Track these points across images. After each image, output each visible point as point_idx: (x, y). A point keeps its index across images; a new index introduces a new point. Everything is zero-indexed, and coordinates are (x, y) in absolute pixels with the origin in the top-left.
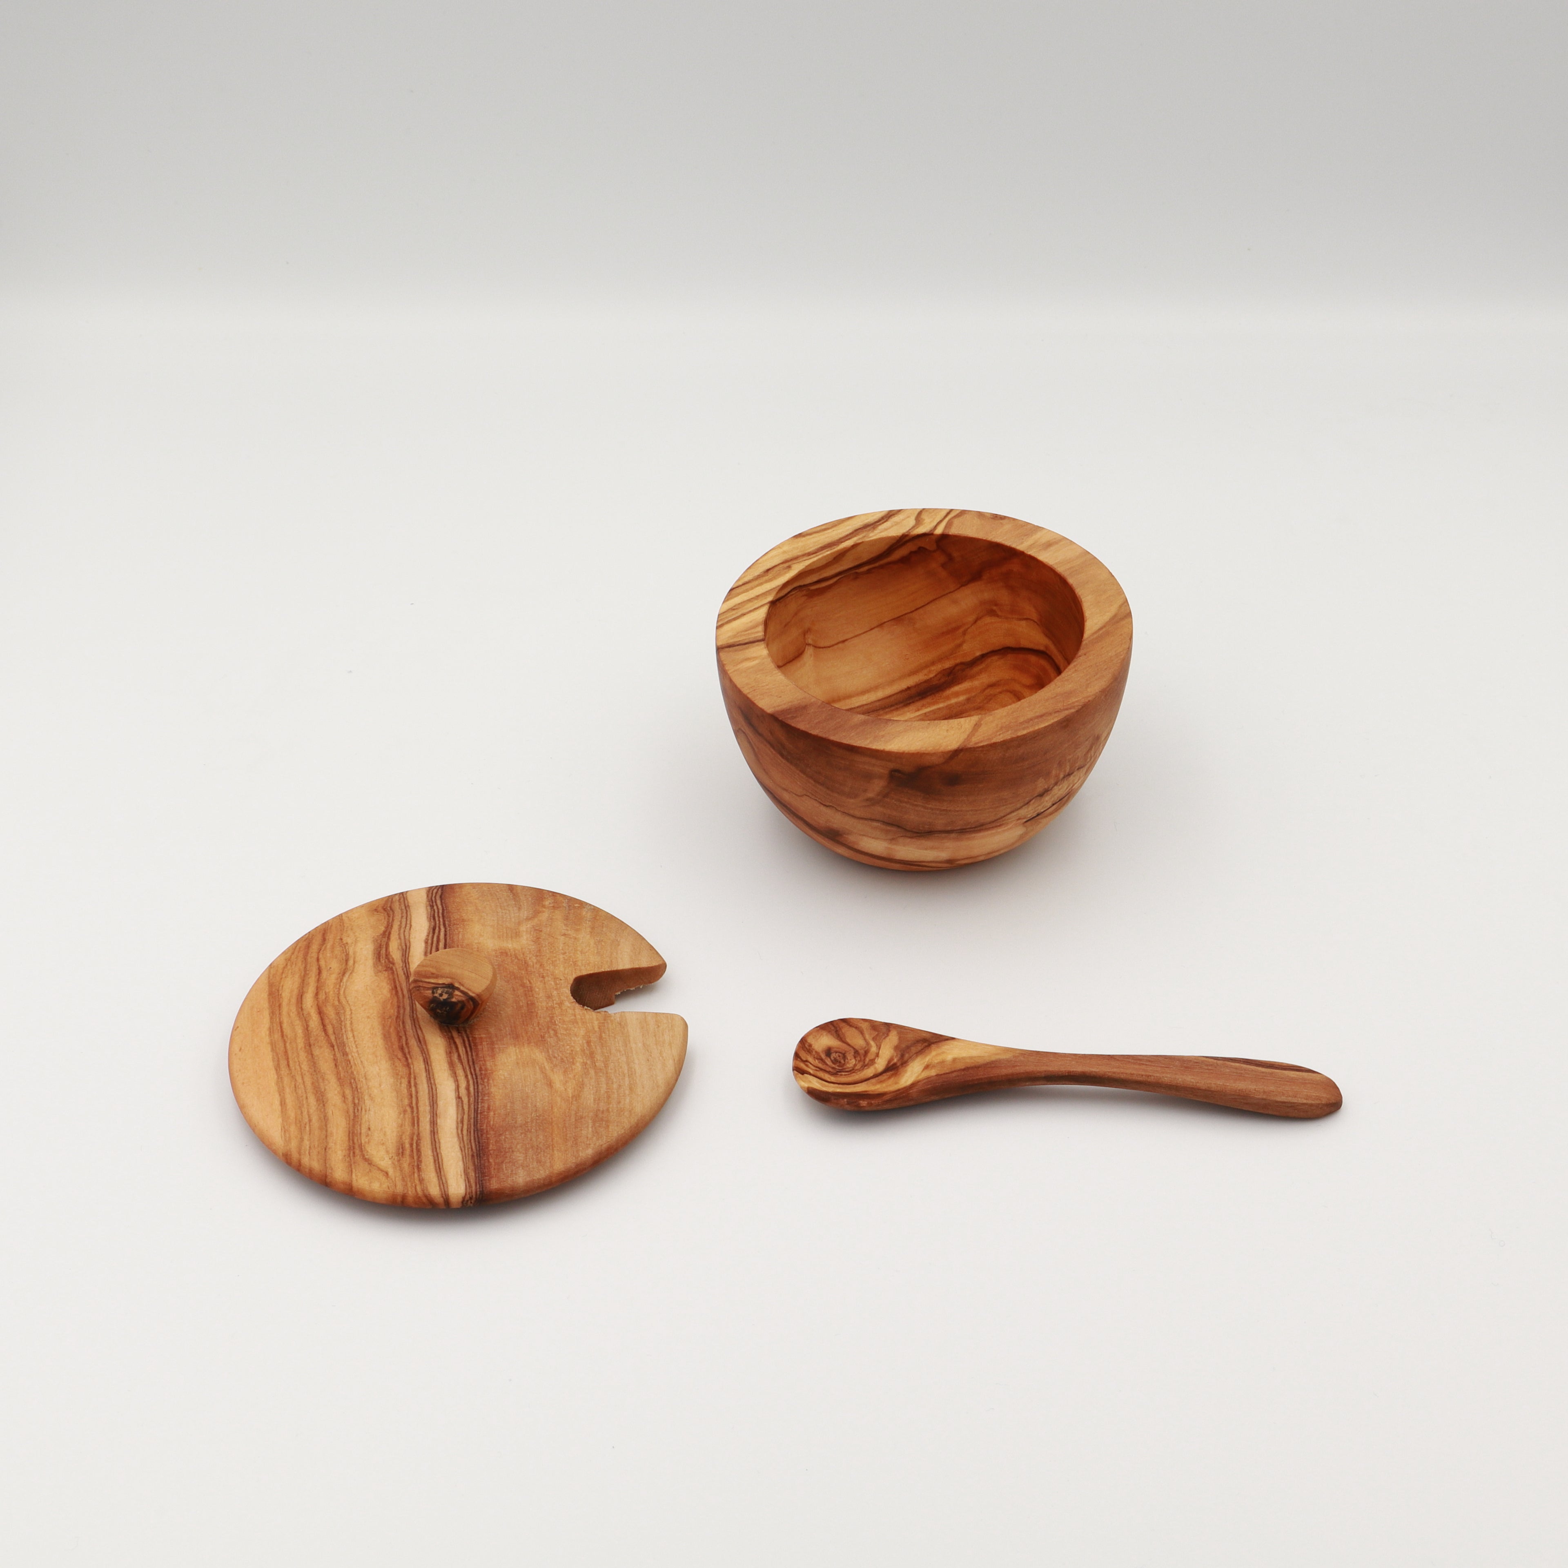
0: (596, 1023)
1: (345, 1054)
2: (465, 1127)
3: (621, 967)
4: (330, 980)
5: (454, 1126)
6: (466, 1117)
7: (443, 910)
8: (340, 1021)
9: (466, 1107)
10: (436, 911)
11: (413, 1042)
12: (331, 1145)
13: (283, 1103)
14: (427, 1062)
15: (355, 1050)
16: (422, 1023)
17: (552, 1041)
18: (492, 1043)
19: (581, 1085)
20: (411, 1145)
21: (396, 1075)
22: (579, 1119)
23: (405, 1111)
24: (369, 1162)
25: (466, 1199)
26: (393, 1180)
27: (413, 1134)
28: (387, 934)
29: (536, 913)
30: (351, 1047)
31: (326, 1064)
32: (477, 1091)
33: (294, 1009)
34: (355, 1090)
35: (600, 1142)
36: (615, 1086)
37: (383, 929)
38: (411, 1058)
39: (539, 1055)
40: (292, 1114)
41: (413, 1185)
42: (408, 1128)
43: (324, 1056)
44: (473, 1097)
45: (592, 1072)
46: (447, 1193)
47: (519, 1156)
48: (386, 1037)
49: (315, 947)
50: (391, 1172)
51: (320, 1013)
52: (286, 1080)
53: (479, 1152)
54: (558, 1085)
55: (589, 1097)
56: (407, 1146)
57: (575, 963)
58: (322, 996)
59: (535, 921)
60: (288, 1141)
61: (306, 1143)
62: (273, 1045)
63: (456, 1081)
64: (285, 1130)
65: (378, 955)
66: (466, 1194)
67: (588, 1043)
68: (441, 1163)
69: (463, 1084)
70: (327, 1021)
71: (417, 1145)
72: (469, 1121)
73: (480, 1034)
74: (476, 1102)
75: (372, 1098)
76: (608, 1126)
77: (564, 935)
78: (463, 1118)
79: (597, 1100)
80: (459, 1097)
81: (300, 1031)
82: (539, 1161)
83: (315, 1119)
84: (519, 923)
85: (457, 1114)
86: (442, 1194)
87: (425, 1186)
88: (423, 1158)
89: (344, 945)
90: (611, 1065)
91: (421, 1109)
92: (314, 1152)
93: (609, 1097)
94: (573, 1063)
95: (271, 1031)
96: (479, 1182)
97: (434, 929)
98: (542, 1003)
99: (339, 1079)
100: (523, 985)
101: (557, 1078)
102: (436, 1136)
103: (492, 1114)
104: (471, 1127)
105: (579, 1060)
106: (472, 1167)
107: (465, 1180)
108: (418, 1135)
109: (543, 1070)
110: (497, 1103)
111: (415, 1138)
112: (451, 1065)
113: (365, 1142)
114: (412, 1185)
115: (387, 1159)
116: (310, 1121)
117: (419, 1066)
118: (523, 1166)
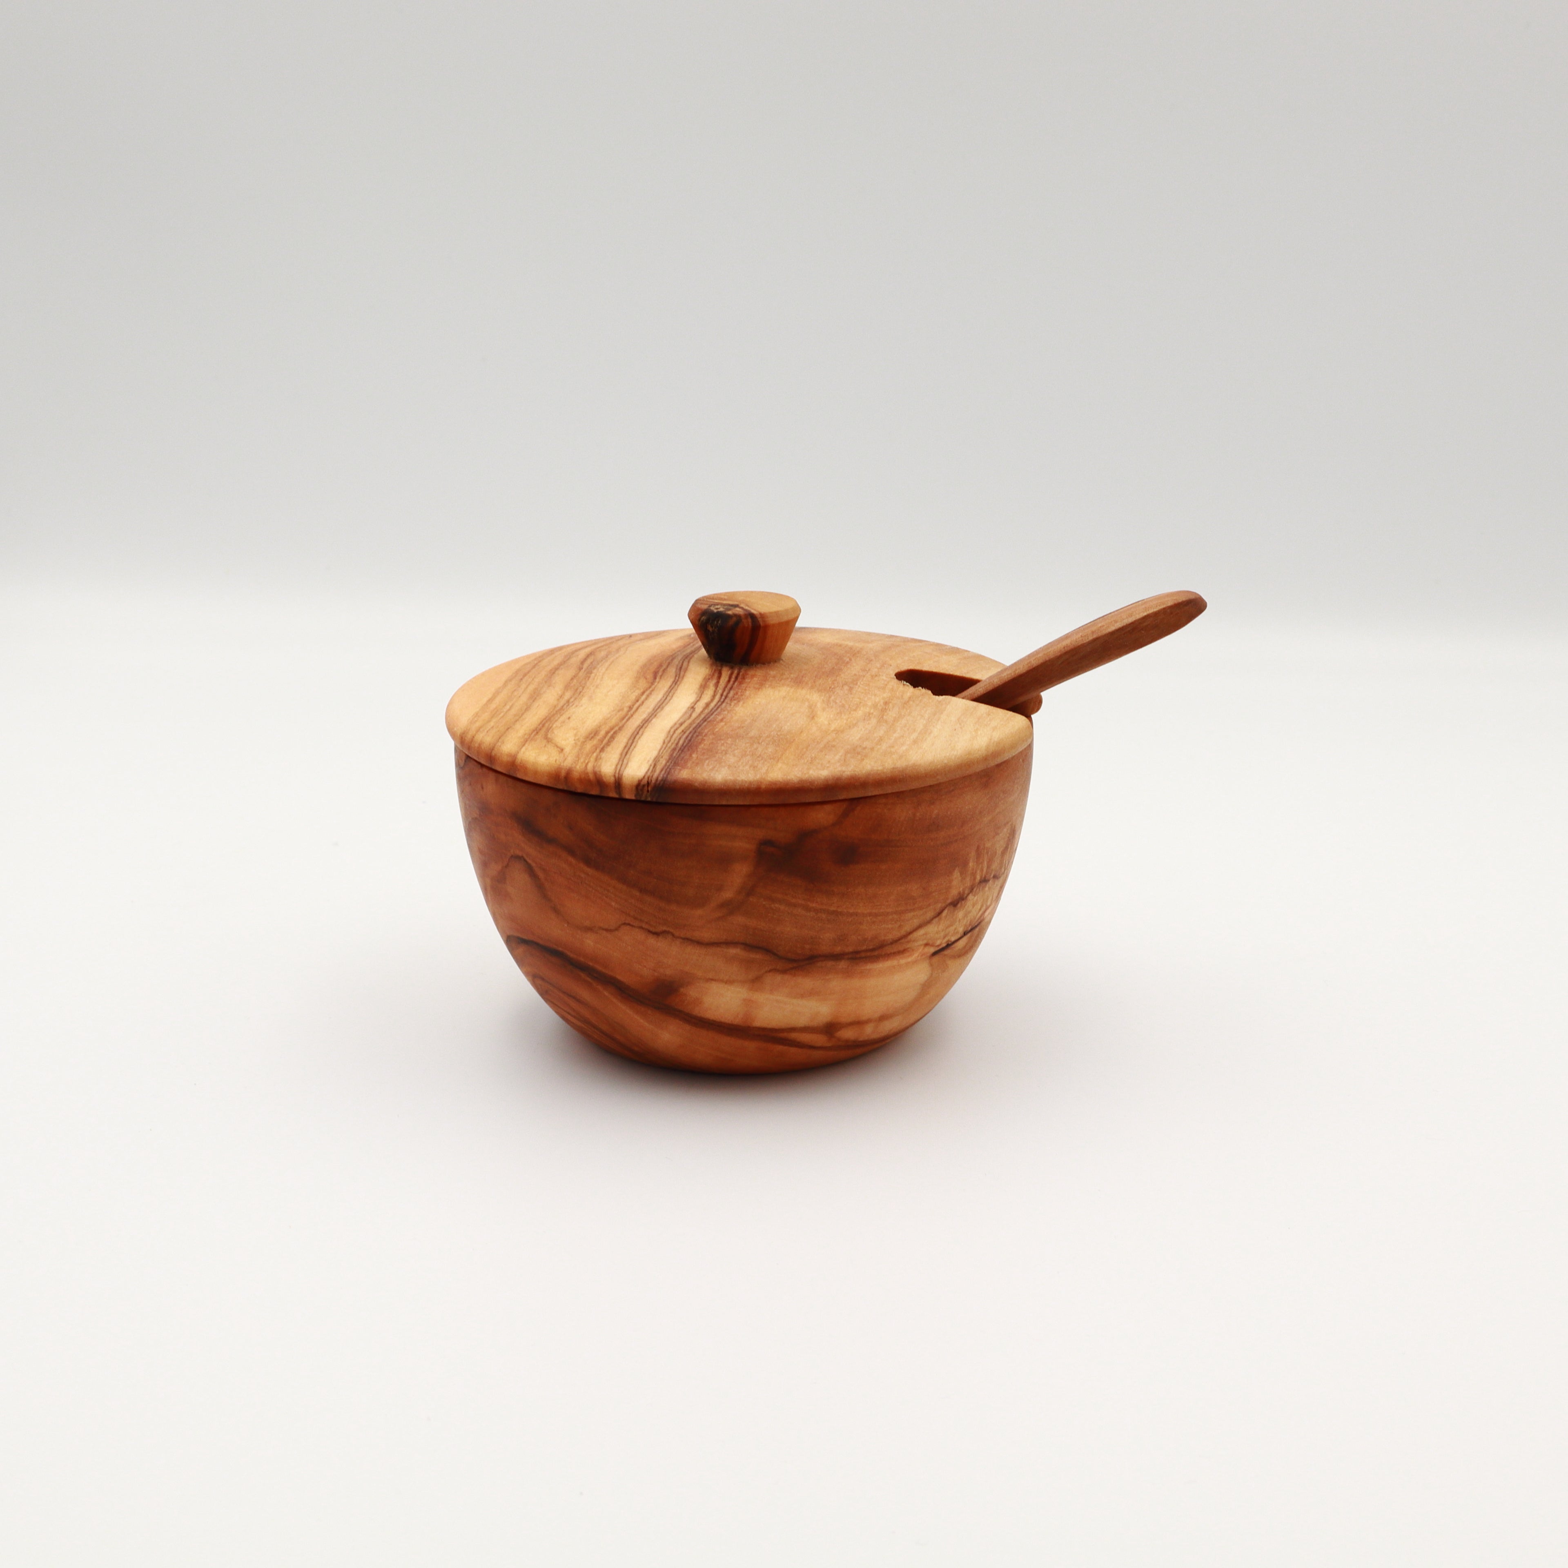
0: (908, 693)
1: (589, 674)
2: (683, 728)
3: (977, 677)
5: (669, 727)
6: (689, 721)
8: (605, 658)
9: (695, 715)
11: (672, 670)
12: (517, 726)
13: (491, 701)
14: (676, 682)
15: (602, 672)
16: (693, 660)
17: (841, 692)
18: (765, 680)
19: (852, 726)
20: (607, 733)
21: (633, 688)
22: (830, 747)
23: (622, 710)
24: (548, 740)
25: (642, 783)
26: (566, 756)
27: (617, 725)
30: (600, 671)
31: (561, 679)
32: (718, 707)
33: (564, 654)
34: (578, 693)
35: (844, 769)
36: (896, 735)
38: (660, 679)
39: (815, 698)
40: (493, 706)
41: (586, 761)
42: (614, 721)
43: (566, 674)
44: (709, 710)
45: (874, 721)
46: (621, 772)
47: (731, 759)
48: (645, 667)
50: (568, 749)
51: (590, 655)
52: (510, 687)
53: (685, 747)
54: (822, 720)
55: (854, 735)
56: (603, 733)
57: (914, 664)
58: (603, 648)
60: (472, 722)
61: (492, 724)
62: (519, 670)
63: (699, 697)
64: (476, 715)
66: (644, 777)
67: (886, 703)
68: (631, 749)
69: (705, 701)
70: (591, 658)
71: (615, 733)
72: (690, 724)
73: (756, 673)
74: (711, 714)
75: (591, 698)
76: (863, 759)
77: (925, 652)
78: (685, 722)
79: (864, 739)
80: (692, 708)
81: (554, 664)
82: (753, 767)
83: (515, 709)
85: (681, 718)
86: (615, 773)
87: (599, 764)
88: (614, 744)
90: (903, 722)
91: (641, 710)
92: (494, 731)
93: (881, 740)
94: (855, 710)
96: (666, 770)
98: (852, 670)
99: (567, 687)
100: (840, 659)
101: (825, 716)
102: (642, 730)
103: (722, 724)
104: (689, 728)
105: (865, 710)
106: (666, 757)
107: (651, 765)
108: (622, 727)
109: (811, 707)
110: (735, 718)
111: (617, 728)
112: (703, 687)
113: (556, 727)
114: (584, 762)
115: (571, 739)
116: (509, 711)
117: (664, 685)
118: (729, 766)
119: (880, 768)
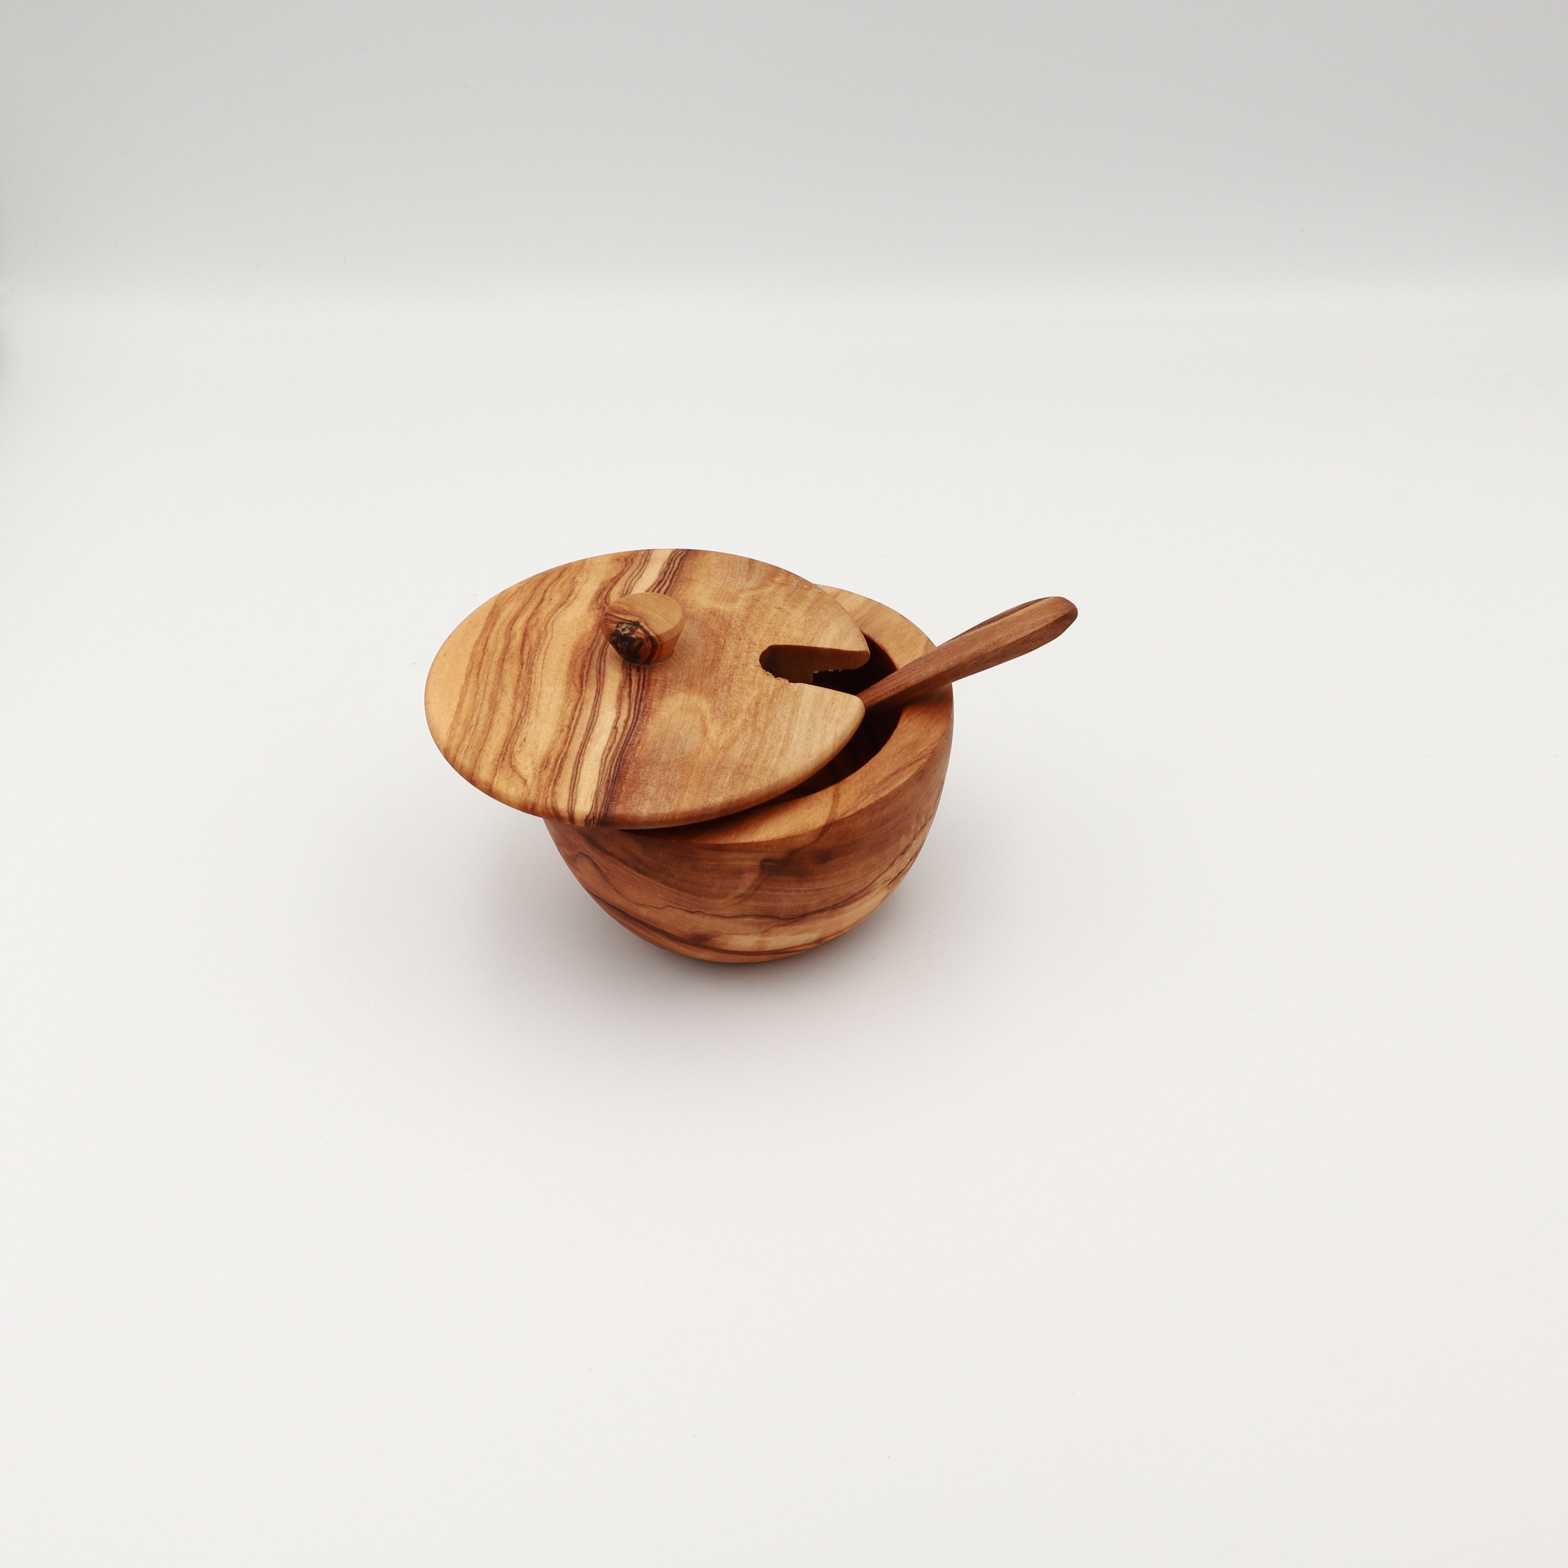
0: (772, 688)
1: (530, 672)
2: (611, 754)
3: (820, 645)
4: (547, 608)
5: (601, 752)
6: (615, 745)
7: (678, 568)
8: (538, 644)
9: (618, 737)
10: (671, 568)
11: (593, 673)
12: (487, 748)
13: (460, 706)
14: (599, 692)
15: (540, 670)
16: (608, 658)
17: (722, 695)
18: (665, 686)
19: (734, 739)
20: (556, 761)
21: (567, 698)
22: (721, 768)
23: (562, 731)
24: (514, 768)
25: (589, 818)
26: (529, 788)
27: (562, 751)
28: (615, 581)
29: (762, 585)
30: (538, 669)
31: (509, 680)
32: (634, 725)
33: (504, 628)
34: (526, 705)
35: (733, 793)
36: (767, 746)
37: (615, 574)
38: (586, 685)
39: (705, 705)
40: (463, 715)
41: (545, 796)
42: (559, 746)
43: (512, 670)
44: (628, 730)
45: (750, 730)
46: (573, 809)
47: (651, 790)
48: (572, 664)
49: (548, 581)
50: (529, 781)
51: (525, 635)
52: (471, 686)
53: (616, 778)
54: (712, 734)
55: (737, 751)
56: (553, 761)
57: (777, 634)
58: (533, 622)
59: (758, 592)
60: (451, 738)
61: (467, 742)
62: (473, 655)
63: (619, 713)
64: (452, 728)
65: (598, 595)
66: (590, 813)
67: (757, 704)
68: (576, 782)
69: (624, 716)
70: (527, 642)
71: (562, 761)
72: (617, 749)
73: (657, 676)
74: (630, 735)
75: (537, 714)
76: (746, 780)
77: (779, 608)
78: (612, 746)
79: (745, 755)
80: (615, 728)
81: (500, 647)
82: (668, 798)
83: (481, 723)
84: (741, 591)
85: (608, 741)
86: (568, 809)
87: (555, 799)
88: (563, 774)
89: (574, 582)
90: (771, 728)
91: (577, 731)
92: (470, 752)
93: (757, 755)
94: (735, 718)
95: (477, 643)
96: (605, 805)
97: (659, 583)
98: (728, 659)
99: (516, 693)
100: (716, 643)
101: (714, 730)
102: (581, 758)
103: (640, 747)
104: (616, 755)
105: (742, 716)
106: (603, 791)
107: (593, 801)
108: (566, 754)
109: (703, 719)
110: (649, 739)
111: (562, 755)
112: (620, 698)
113: (517, 751)
114: (544, 796)
115: (530, 769)
116: (477, 724)
117: (590, 694)
118: (651, 799)
119: (759, 788)
